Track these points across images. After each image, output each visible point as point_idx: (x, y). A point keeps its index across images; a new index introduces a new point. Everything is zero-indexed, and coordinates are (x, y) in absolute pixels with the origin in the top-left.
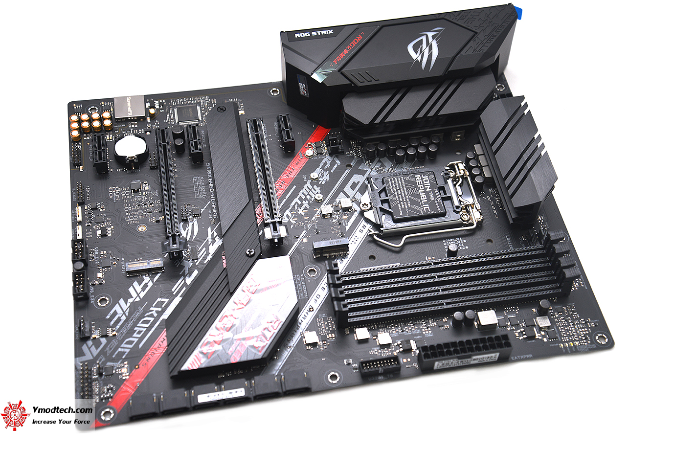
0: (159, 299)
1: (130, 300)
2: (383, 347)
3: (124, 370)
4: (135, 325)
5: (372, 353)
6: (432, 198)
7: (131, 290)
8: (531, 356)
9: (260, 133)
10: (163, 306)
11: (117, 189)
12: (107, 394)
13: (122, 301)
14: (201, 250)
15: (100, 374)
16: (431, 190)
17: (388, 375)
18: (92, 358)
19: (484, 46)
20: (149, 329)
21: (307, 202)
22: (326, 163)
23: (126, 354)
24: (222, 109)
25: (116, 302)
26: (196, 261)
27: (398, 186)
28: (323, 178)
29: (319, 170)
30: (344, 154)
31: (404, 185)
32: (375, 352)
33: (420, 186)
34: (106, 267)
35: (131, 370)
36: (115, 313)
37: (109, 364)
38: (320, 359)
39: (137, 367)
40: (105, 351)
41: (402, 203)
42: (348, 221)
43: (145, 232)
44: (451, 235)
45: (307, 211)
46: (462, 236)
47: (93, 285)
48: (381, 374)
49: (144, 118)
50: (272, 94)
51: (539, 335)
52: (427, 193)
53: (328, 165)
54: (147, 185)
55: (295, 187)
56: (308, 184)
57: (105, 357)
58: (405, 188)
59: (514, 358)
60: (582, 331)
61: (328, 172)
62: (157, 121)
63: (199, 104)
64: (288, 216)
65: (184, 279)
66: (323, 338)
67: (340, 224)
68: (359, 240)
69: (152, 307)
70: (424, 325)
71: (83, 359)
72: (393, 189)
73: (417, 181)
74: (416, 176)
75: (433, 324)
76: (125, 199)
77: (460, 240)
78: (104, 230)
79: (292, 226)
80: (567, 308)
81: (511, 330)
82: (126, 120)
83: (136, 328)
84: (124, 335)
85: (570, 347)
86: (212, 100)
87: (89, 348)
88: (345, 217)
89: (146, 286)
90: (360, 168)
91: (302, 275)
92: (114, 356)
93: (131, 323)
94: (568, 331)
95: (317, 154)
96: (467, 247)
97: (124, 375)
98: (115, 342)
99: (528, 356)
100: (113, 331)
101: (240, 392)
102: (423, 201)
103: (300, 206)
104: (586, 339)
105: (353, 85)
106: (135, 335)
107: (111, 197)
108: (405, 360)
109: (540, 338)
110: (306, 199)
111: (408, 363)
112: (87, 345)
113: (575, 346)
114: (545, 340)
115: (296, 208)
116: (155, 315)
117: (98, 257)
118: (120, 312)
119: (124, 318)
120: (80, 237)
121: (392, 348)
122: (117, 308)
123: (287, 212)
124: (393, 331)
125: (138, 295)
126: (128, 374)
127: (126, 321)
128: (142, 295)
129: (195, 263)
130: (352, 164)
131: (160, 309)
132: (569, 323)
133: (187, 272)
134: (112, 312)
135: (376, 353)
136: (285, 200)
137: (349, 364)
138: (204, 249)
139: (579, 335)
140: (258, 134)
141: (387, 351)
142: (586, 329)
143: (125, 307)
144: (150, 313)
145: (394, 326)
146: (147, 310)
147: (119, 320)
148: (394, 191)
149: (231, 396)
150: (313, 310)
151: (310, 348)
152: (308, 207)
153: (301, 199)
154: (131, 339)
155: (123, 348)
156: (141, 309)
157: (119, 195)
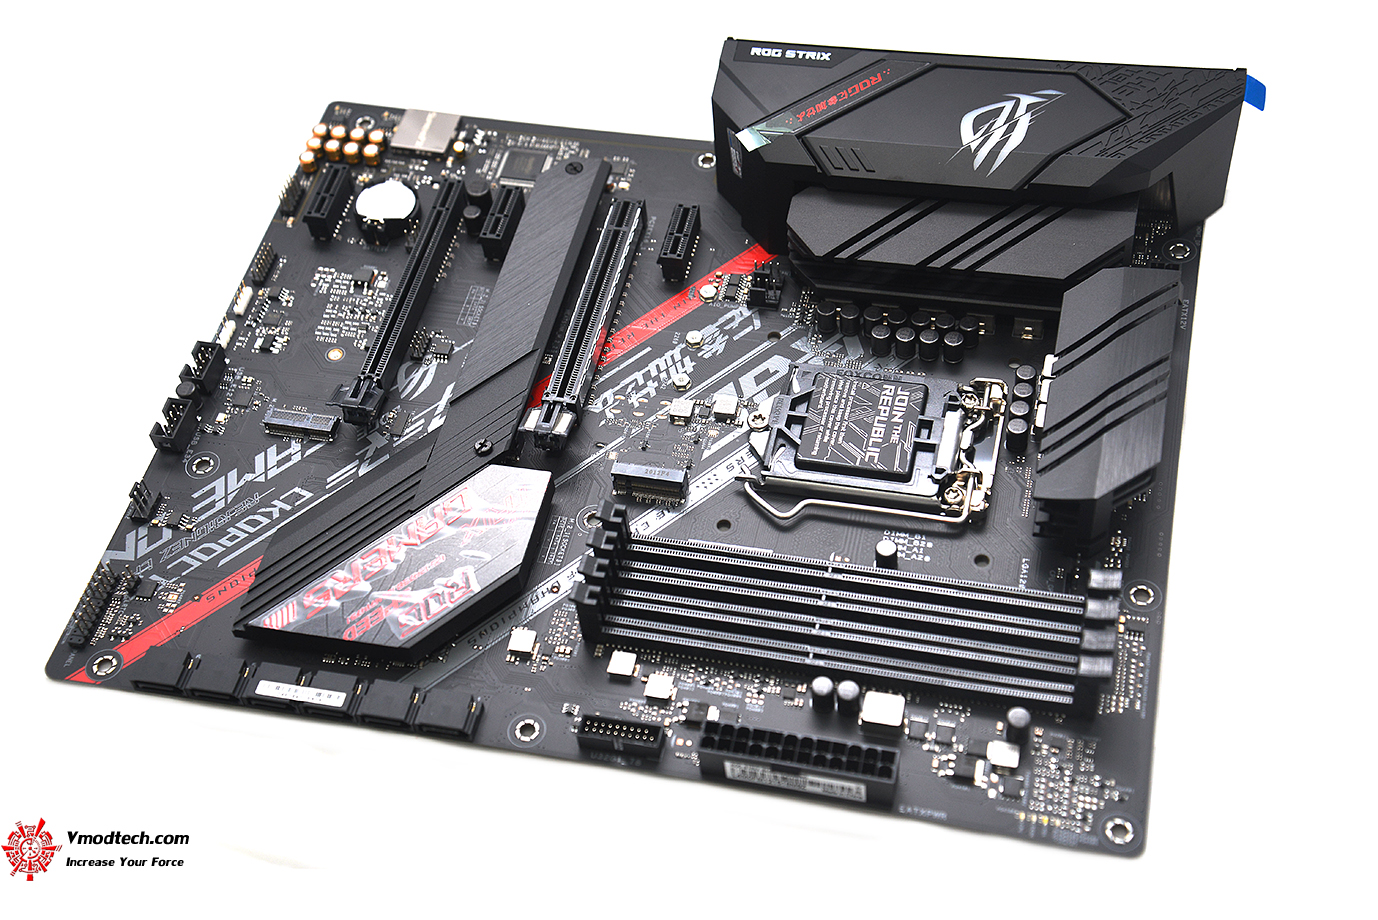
0: (297, 489)
1: (249, 477)
2: (652, 701)
3: (173, 597)
4: (233, 523)
5: (625, 708)
6: (895, 438)
7: (259, 459)
8: (942, 815)
9: (624, 228)
11: (331, 273)
12: (123, 629)
13: (232, 475)
14: (416, 421)
15: (132, 592)
16: (901, 421)
17: (633, 760)
18: (133, 558)
19: (1129, 146)
20: (252, 537)
21: (656, 384)
22: (732, 319)
23: (192, 568)
24: (575, 169)
25: (224, 472)
26: (395, 439)
27: (837, 397)
28: (711, 347)
29: (711, 329)
30: (777, 311)
31: (851, 398)
32: (633, 708)
33: (883, 408)
34: (238, 406)
35: (186, 598)
36: (212, 492)
38: (521, 687)
39: (196, 598)
40: (161, 553)
41: (828, 431)
42: (715, 440)
43: (337, 363)
44: (908, 525)
45: (646, 401)
46: (930, 534)
47: (203, 432)
48: (618, 753)
49: (443, 157)
50: (700, 164)
51: (986, 779)
52: (890, 426)
53: (735, 324)
54: (386, 279)
55: (649, 349)
56: (676, 352)
57: (154, 564)
58: (850, 403)
59: (905, 809)
60: (1084, 802)
61: (727, 337)
62: (463, 168)
63: (554, 153)
64: (605, 402)
65: (359, 466)
66: (548, 651)
67: (696, 442)
68: (716, 484)
69: (279, 499)
70: (756, 685)
71: (119, 555)
72: (825, 400)
73: (882, 398)
74: (885, 386)
75: (774, 688)
76: (335, 295)
77: (920, 540)
78: (270, 340)
79: (603, 422)
80: (1075, 745)
81: (929, 751)
82: (411, 154)
83: (231, 530)
84: (205, 534)
85: (1039, 825)
86: (582, 151)
87: (137, 540)
88: (713, 433)
89: (288, 458)
90: (793, 346)
91: (572, 520)
92: (169, 567)
93: (227, 518)
94: (1052, 790)
95: (724, 298)
96: (927, 559)
97: (168, 605)
98: (185, 542)
99: (937, 814)
100: (190, 523)
101: (336, 699)
102: (872, 440)
103: (638, 388)
104: (1084, 819)
105: (819, 171)
106: (223, 541)
107: (313, 285)
108: (680, 742)
109: (984, 786)
110: (657, 379)
111: (684, 748)
112: (137, 532)
113: (1051, 827)
114: (992, 794)
115: (629, 390)
116: (276, 515)
117: (235, 386)
118: (220, 493)
119: (220, 505)
120: (224, 342)
121: (669, 710)
122: (219, 484)
123: (608, 394)
124: (689, 678)
125: (266, 473)
126: (174, 606)
127: (222, 511)
128: (271, 474)
129: (391, 441)
130: (782, 334)
131: (288, 508)
132: (1063, 775)
133: (370, 454)
134: (206, 489)
135: (633, 710)
136: (617, 369)
137: (569, 714)
138: (423, 421)
139: (1073, 806)
140: (619, 232)
141: (655, 713)
142: (1095, 800)
143: (233, 486)
144: (268, 510)
145: (696, 669)
146: (266, 502)
147: (212, 505)
148: (824, 405)
149: (316, 701)
150: (557, 592)
151: (513, 660)
152: (653, 393)
153: (647, 376)
154: (212, 546)
155: (193, 557)
156: (257, 498)
157: (328, 285)
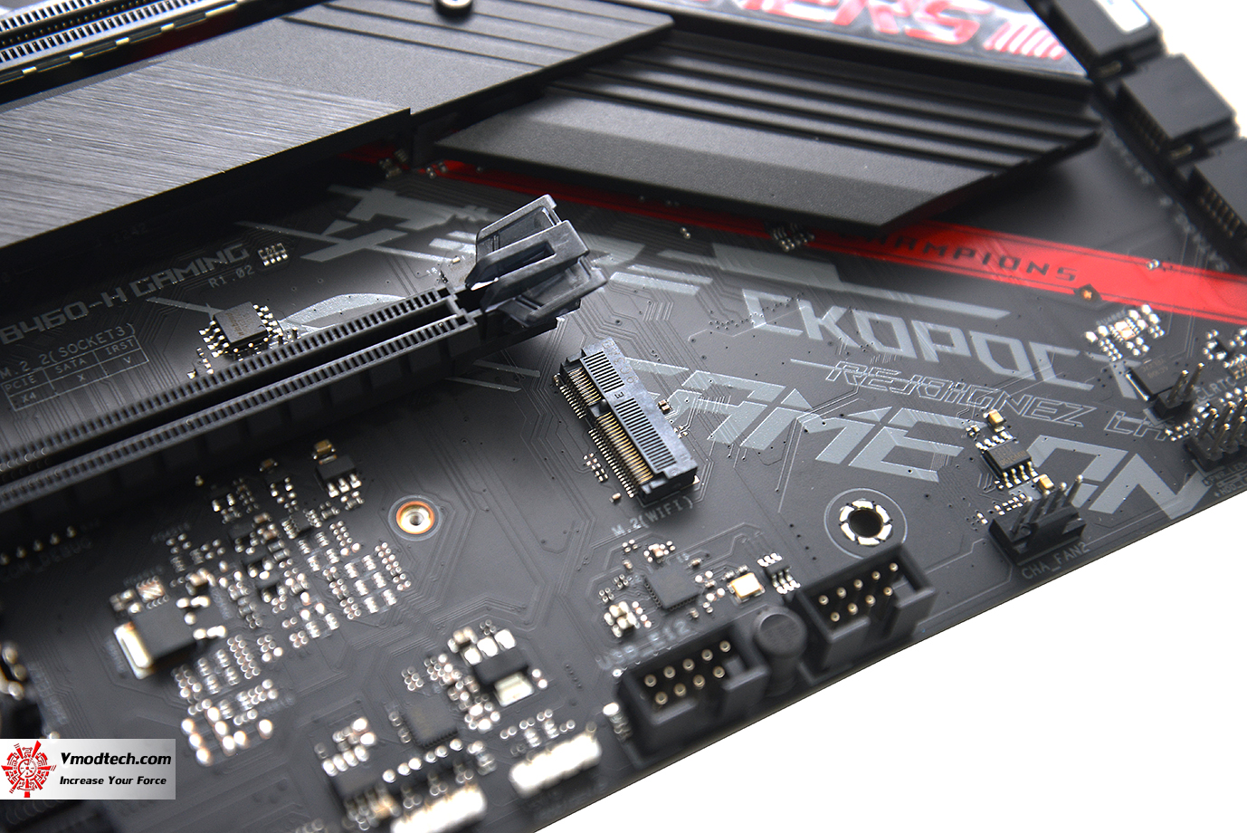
0: (760, 324)
1: (811, 422)
3: (1124, 329)
4: (906, 367)
7: (761, 439)
10: (784, 299)
11: (202, 722)
18: (1136, 459)
25: (848, 477)
35: (1113, 310)
36: (897, 455)
37: (1127, 388)
39: (1090, 293)
40: (1080, 425)
43: (434, 501)
57: (1109, 413)
69: (805, 334)
71: (1156, 487)
76: (257, 656)
83: (932, 356)
84: (980, 388)
87: (1102, 486)
89: (715, 392)
92: (1089, 386)
93: (917, 382)
98: (1030, 408)
100: (984, 432)
106: (960, 348)
107: (266, 727)
116: (837, 311)
117: (653, 637)
118: (893, 437)
119: (907, 416)
122: (869, 458)
125: (777, 402)
126: (1134, 314)
127: (914, 402)
128: (770, 390)
134: (900, 469)
143: (851, 430)
144: (839, 334)
147: (921, 431)
154: (985, 357)
155: (1034, 368)
156: (839, 369)
157: (242, 698)
